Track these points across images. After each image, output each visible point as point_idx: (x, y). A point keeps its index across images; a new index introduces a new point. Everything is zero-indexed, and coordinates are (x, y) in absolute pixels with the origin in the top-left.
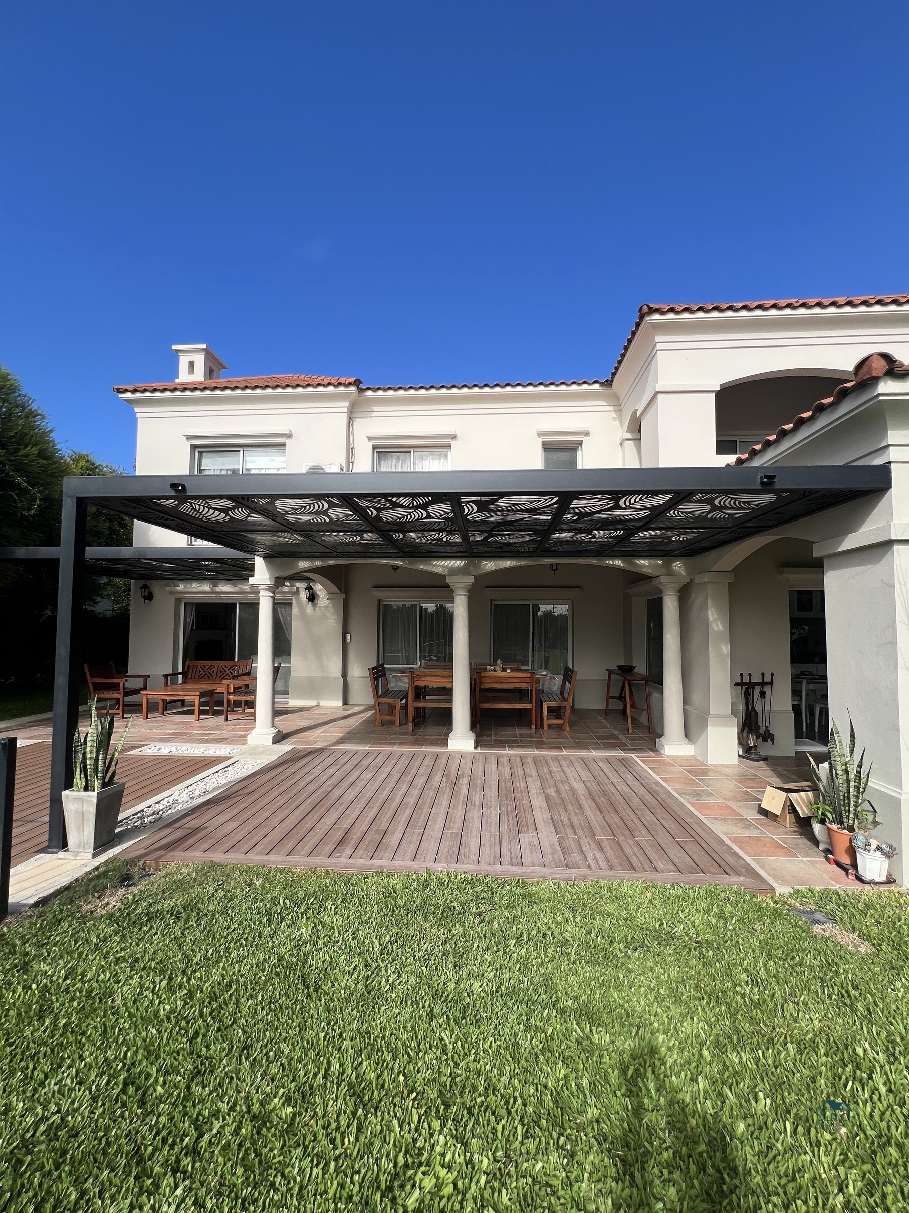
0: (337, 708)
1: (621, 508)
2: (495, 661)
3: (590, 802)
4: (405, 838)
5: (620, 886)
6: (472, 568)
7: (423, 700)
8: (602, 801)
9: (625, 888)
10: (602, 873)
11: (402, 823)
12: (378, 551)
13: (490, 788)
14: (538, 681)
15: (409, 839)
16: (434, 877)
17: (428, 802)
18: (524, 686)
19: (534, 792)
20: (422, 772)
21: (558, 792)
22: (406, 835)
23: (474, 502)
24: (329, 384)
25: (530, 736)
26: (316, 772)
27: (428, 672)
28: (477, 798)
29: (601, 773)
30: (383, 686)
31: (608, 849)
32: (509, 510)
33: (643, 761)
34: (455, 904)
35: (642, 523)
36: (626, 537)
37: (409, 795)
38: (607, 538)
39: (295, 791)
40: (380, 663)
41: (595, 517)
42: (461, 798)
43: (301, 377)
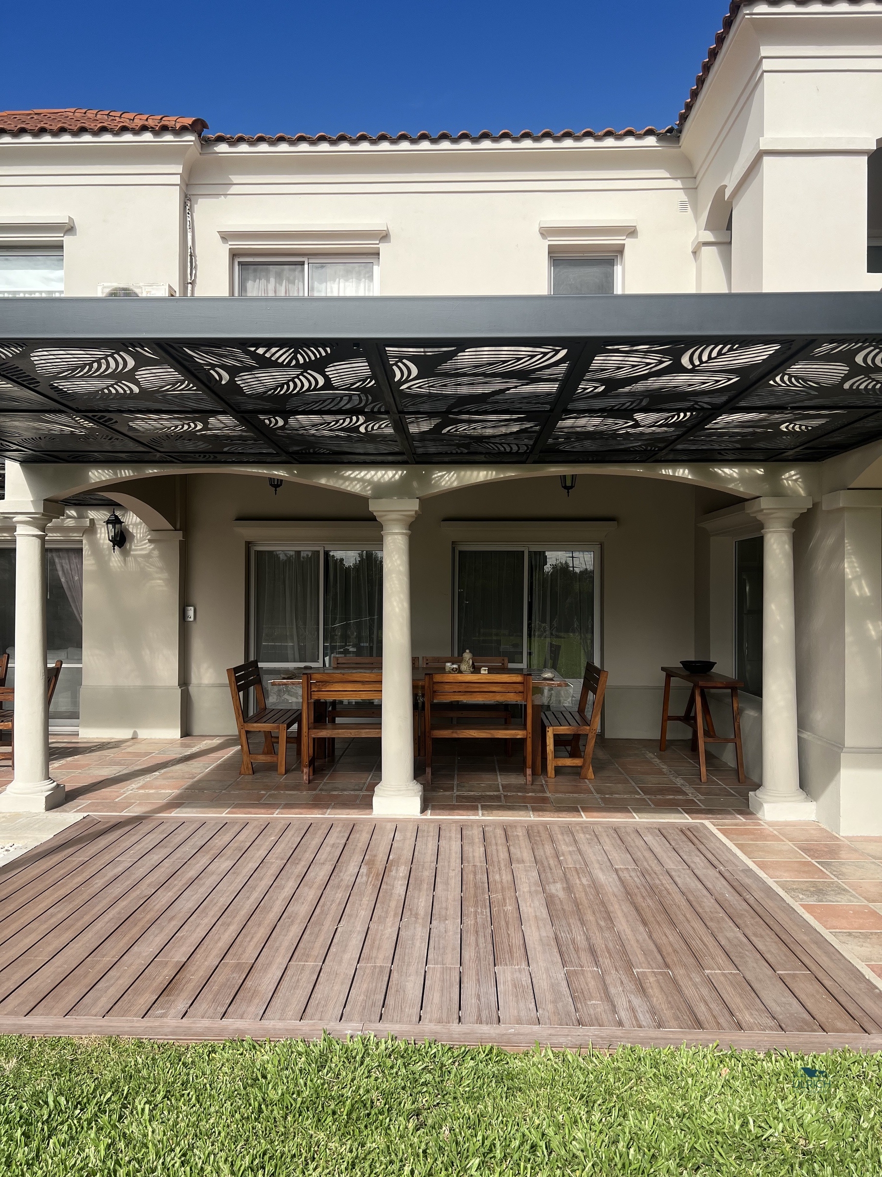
0: (172, 742)
1: (685, 370)
2: (461, 654)
3: (627, 907)
4: (287, 978)
5: (673, 1056)
6: (415, 484)
7: (329, 725)
8: (648, 904)
9: (682, 1060)
10: (642, 1034)
11: (282, 950)
12: (240, 450)
13: (447, 883)
14: (538, 690)
15: (295, 979)
16: (337, 1047)
17: (332, 912)
18: (512, 698)
19: (526, 889)
20: (324, 856)
21: (569, 889)
22: (288, 972)
23: (413, 359)
24: (144, 128)
25: (522, 788)
26: (126, 861)
27: (338, 674)
28: (421, 903)
29: (648, 854)
30: (257, 702)
31: (654, 992)
32: (480, 373)
33: (724, 832)
34: (374, 1095)
35: (724, 399)
36: (694, 427)
37: (297, 900)
38: (661, 426)
39: (85, 897)
40: (252, 658)
41: (640, 386)
42: (393, 904)
43: (91, 114)
